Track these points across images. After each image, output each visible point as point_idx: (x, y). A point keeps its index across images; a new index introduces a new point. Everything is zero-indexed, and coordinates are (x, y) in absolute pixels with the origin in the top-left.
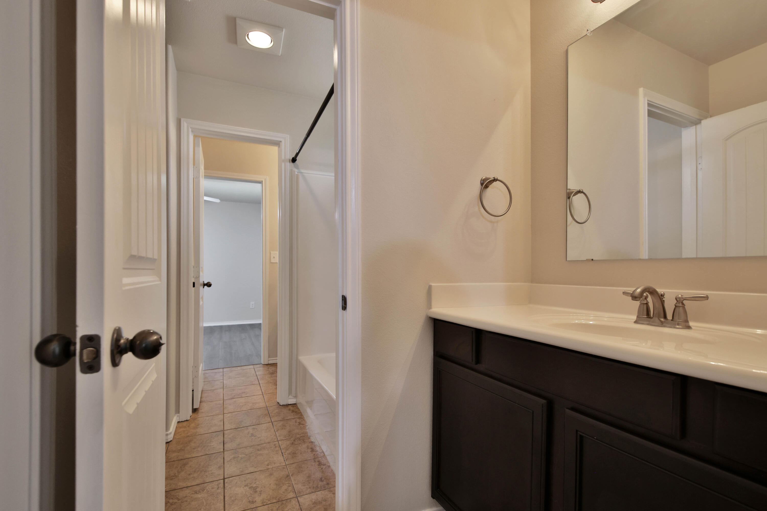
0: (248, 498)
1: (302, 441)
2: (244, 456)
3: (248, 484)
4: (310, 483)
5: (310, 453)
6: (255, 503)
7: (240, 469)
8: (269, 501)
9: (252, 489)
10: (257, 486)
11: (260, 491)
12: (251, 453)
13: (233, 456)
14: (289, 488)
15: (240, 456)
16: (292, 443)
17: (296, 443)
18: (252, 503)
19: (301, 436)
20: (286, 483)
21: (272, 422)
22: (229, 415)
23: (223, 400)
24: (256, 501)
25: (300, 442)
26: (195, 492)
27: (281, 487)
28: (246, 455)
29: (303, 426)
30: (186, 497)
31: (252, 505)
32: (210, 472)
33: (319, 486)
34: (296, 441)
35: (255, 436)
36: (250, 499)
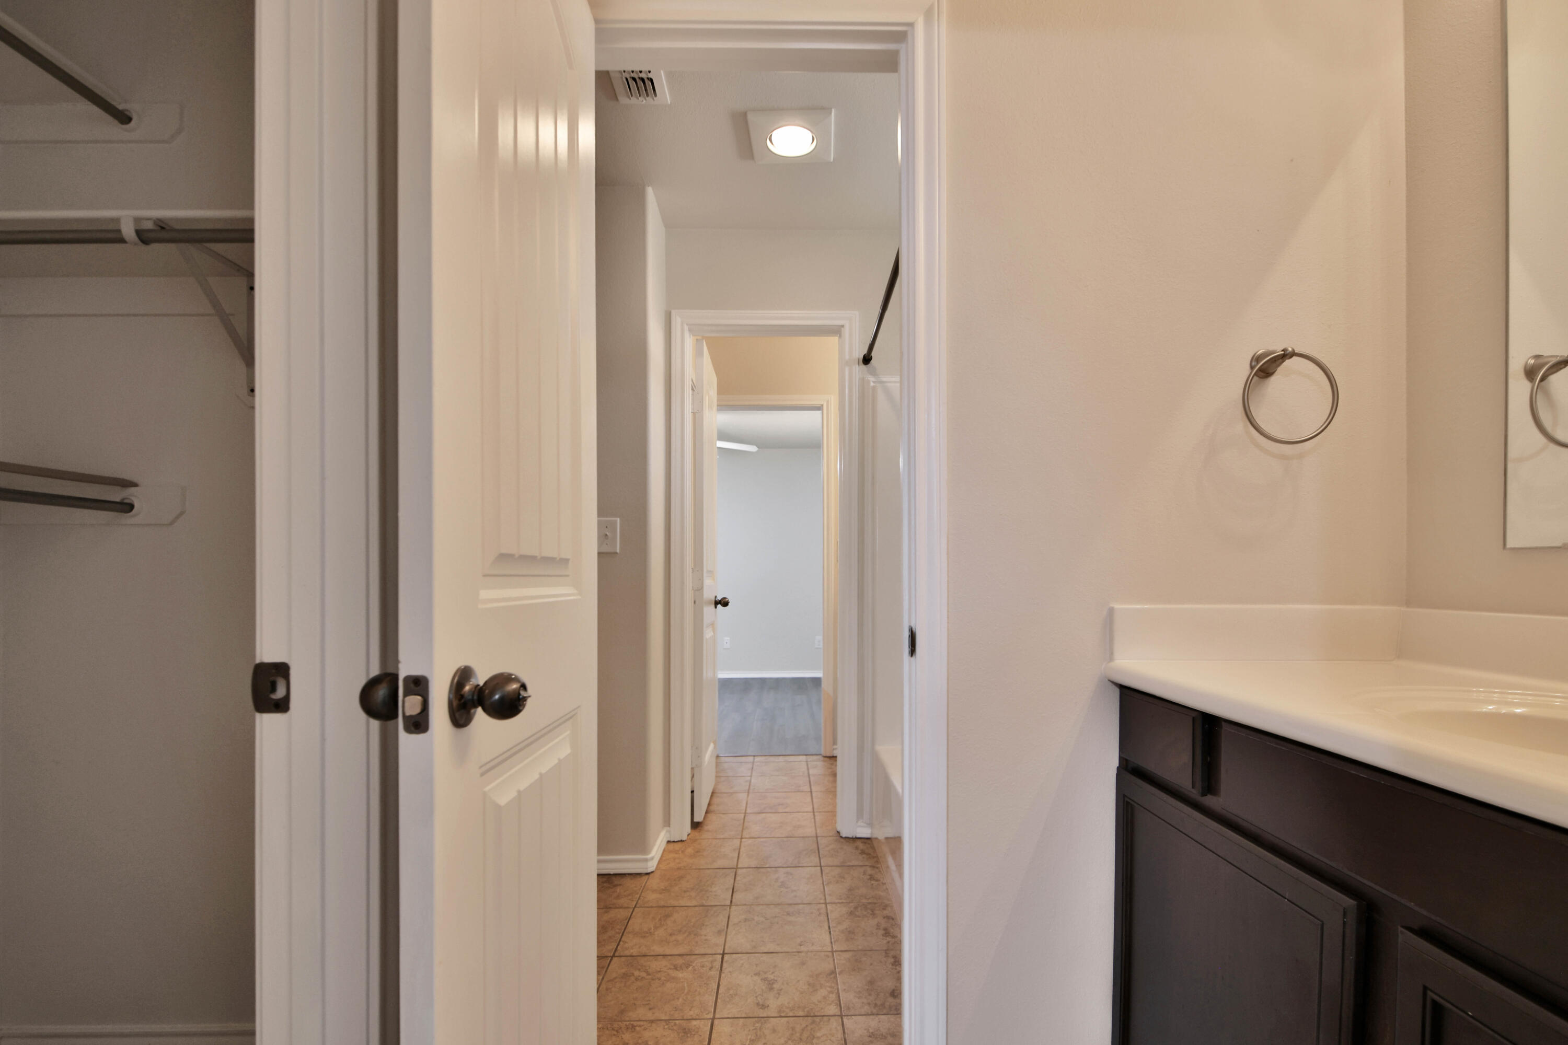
0: (756, 997)
1: (871, 912)
2: (762, 919)
3: (761, 973)
4: (870, 995)
5: (881, 937)
6: (766, 1009)
7: (752, 941)
8: (791, 1011)
9: (766, 982)
10: (776, 978)
11: (778, 990)
12: (776, 917)
13: (743, 917)
14: (831, 995)
15: (756, 918)
16: (851, 913)
17: (857, 913)
18: (761, 1008)
19: (870, 901)
20: (828, 984)
21: (821, 866)
22: (750, 841)
23: (745, 813)
24: (768, 1006)
25: (865, 913)
26: (674, 966)
27: (817, 990)
28: (767, 919)
29: (877, 883)
30: (660, 972)
31: (761, 1010)
32: (703, 938)
33: (887, 1004)
34: (859, 909)
35: (787, 888)
36: (760, 1000)
